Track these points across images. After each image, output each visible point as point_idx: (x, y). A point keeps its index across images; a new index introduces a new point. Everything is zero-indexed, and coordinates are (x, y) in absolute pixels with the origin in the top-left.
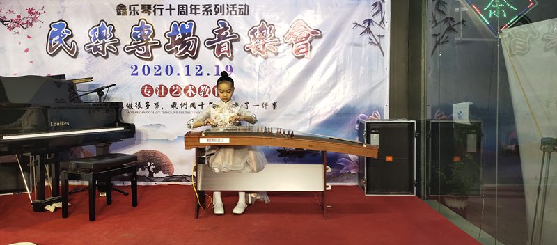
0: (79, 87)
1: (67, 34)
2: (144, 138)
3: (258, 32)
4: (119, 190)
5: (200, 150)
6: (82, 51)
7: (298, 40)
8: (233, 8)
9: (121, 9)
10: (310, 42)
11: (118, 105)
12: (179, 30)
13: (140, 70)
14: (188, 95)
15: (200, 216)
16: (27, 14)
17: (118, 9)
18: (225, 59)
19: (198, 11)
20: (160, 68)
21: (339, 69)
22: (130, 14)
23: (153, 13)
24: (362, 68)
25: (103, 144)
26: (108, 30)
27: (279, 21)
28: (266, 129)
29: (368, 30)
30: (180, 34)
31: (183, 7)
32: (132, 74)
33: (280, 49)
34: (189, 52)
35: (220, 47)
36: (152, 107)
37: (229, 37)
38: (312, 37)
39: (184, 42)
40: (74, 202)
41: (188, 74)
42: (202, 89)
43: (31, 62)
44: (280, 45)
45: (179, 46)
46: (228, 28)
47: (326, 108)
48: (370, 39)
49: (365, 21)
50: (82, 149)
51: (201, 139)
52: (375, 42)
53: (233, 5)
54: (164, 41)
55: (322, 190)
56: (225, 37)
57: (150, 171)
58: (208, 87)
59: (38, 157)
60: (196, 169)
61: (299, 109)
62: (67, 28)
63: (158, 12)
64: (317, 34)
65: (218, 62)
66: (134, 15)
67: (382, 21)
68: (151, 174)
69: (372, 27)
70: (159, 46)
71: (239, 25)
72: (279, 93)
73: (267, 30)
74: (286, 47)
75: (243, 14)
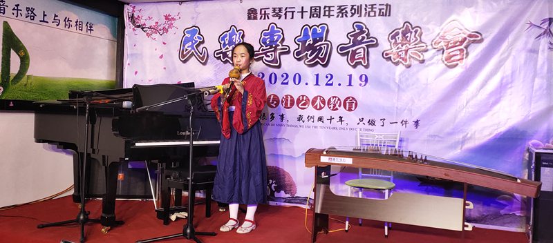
1: (199, 40)
3: (400, 35)
5: (320, 169)
6: (211, 58)
7: (450, 45)
8: (372, 8)
9: (252, 14)
10: (466, 47)
12: (310, 34)
13: (266, 78)
14: (316, 108)
16: (164, 20)
17: (249, 13)
18: (360, 67)
19: (332, 13)
20: (287, 75)
21: (504, 81)
22: (261, 19)
23: (283, 17)
24: (537, 80)
26: (238, 35)
27: (428, 22)
28: (396, 151)
29: (548, 32)
30: (311, 39)
31: (315, 9)
33: (427, 56)
34: (319, 58)
35: (354, 53)
36: (277, 118)
37: (366, 42)
38: (470, 41)
39: (315, 48)
41: (317, 84)
42: (332, 101)
43: (165, 68)
44: (426, 51)
45: (309, 52)
46: (364, 32)
47: (486, 129)
48: (551, 43)
49: (544, 21)
50: (206, 160)
51: (322, 157)
53: (372, 5)
54: (293, 47)
55: (461, 230)
56: (361, 42)
57: (271, 189)
58: (339, 99)
60: (315, 190)
61: (448, 130)
62: (199, 34)
63: (289, 15)
64: (475, 37)
65: (351, 70)
66: (265, 19)
68: (272, 193)
70: (288, 52)
71: (379, 28)
72: (423, 109)
73: (411, 33)
74: (434, 53)
75: (383, 15)
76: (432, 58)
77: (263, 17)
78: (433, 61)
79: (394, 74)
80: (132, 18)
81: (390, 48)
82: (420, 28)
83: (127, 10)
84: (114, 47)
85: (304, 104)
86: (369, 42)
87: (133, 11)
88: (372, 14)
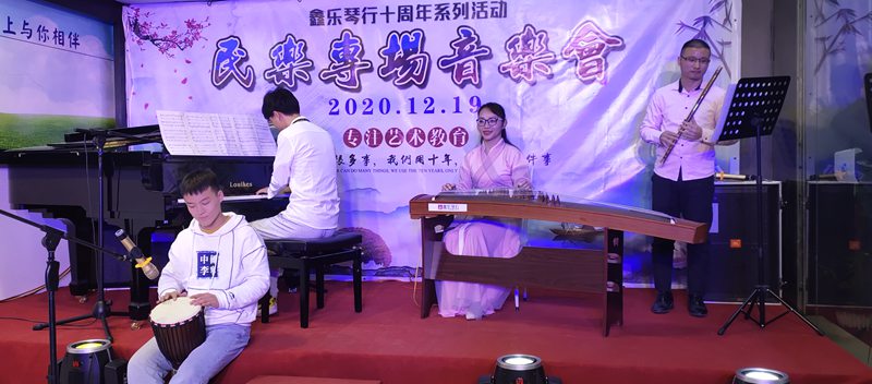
1: (240, 56)
3: (521, 43)
6: (261, 81)
7: (584, 54)
8: (482, 7)
9: (316, 17)
10: (605, 56)
12: (400, 43)
13: (341, 107)
14: (412, 144)
16: (185, 28)
17: (312, 16)
18: (469, 86)
19: (428, 15)
20: (371, 102)
22: (329, 24)
23: (362, 20)
26: (298, 48)
27: (555, 25)
29: (703, 34)
30: (401, 50)
31: (406, 10)
32: (331, 113)
33: (556, 68)
34: (414, 77)
35: (461, 68)
36: (360, 162)
37: (475, 53)
38: (609, 48)
39: (405, 60)
41: (413, 112)
42: (434, 134)
43: (191, 98)
44: (555, 62)
45: (400, 69)
46: (474, 39)
49: (698, 20)
51: (429, 205)
53: (482, 3)
54: (377, 62)
56: (469, 53)
58: (443, 131)
61: (586, 164)
62: (241, 47)
63: (369, 18)
64: (614, 43)
65: (458, 92)
66: (335, 24)
67: (728, 19)
69: (709, 30)
70: (371, 70)
71: (491, 33)
72: (555, 139)
73: (535, 39)
74: (564, 66)
75: (497, 16)
76: (563, 71)
77: (332, 22)
78: (565, 75)
79: (515, 94)
80: (136, 27)
81: (507, 60)
82: (546, 32)
83: (127, 14)
84: (110, 69)
85: (396, 140)
86: (480, 52)
87: (137, 15)
88: (482, 14)
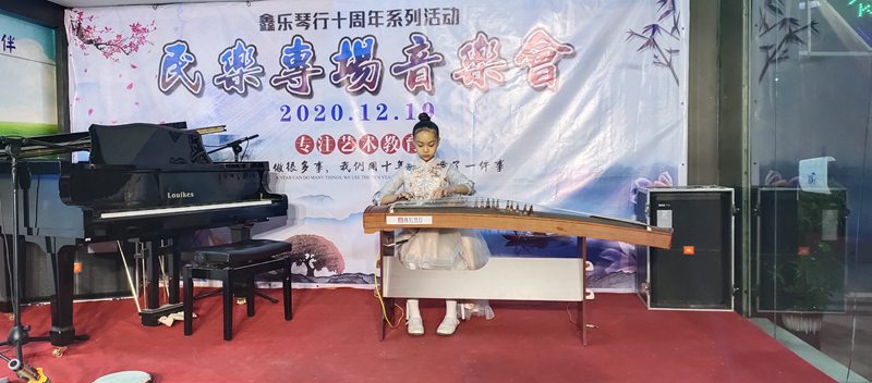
0: (206, 140)
1: (188, 61)
2: (300, 216)
3: (473, 50)
4: (264, 294)
5: (387, 235)
6: (209, 86)
7: (536, 62)
8: (435, 14)
9: (267, 22)
10: (556, 65)
11: (262, 167)
12: (352, 50)
13: (293, 112)
14: (366, 150)
15: (387, 336)
16: (130, 32)
17: (262, 21)
18: (421, 93)
19: (380, 21)
20: (323, 109)
21: (603, 106)
22: (279, 29)
23: (312, 26)
24: (641, 103)
25: (240, 226)
26: (248, 54)
27: (507, 32)
28: (488, 202)
29: (652, 43)
30: (353, 56)
31: (357, 16)
32: (283, 120)
33: (509, 75)
34: (367, 83)
35: (414, 74)
36: (312, 168)
37: (428, 60)
39: (360, 69)
40: (201, 312)
41: (365, 118)
42: (387, 140)
43: (137, 104)
44: (507, 70)
45: (352, 75)
46: (425, 46)
47: (583, 168)
48: (656, 57)
49: (647, 28)
50: (211, 234)
51: (388, 218)
52: (663, 61)
53: (435, 10)
54: (329, 68)
55: (580, 299)
56: (422, 60)
57: (308, 267)
58: (396, 138)
59: (149, 244)
60: (380, 264)
61: (538, 170)
62: (188, 51)
63: (321, 24)
64: (567, 51)
65: (411, 99)
66: (285, 29)
67: (676, 27)
68: (311, 272)
69: (657, 37)
70: (323, 76)
71: (443, 39)
73: (487, 46)
74: (517, 73)
75: (449, 23)
76: (515, 78)
77: (283, 27)
78: (516, 83)
80: (78, 30)
81: (460, 67)
82: (498, 39)
83: (70, 18)
84: (51, 73)
85: (349, 147)
86: (432, 59)
87: (80, 19)
88: (434, 21)
